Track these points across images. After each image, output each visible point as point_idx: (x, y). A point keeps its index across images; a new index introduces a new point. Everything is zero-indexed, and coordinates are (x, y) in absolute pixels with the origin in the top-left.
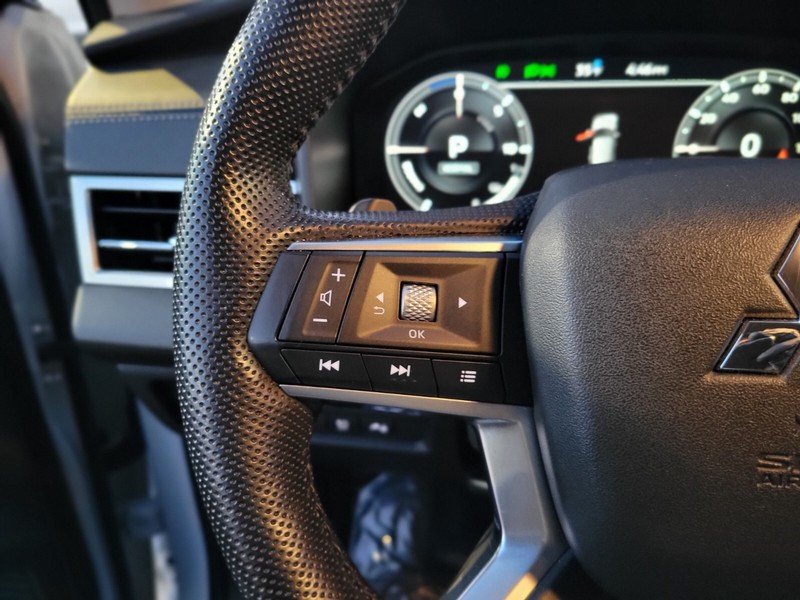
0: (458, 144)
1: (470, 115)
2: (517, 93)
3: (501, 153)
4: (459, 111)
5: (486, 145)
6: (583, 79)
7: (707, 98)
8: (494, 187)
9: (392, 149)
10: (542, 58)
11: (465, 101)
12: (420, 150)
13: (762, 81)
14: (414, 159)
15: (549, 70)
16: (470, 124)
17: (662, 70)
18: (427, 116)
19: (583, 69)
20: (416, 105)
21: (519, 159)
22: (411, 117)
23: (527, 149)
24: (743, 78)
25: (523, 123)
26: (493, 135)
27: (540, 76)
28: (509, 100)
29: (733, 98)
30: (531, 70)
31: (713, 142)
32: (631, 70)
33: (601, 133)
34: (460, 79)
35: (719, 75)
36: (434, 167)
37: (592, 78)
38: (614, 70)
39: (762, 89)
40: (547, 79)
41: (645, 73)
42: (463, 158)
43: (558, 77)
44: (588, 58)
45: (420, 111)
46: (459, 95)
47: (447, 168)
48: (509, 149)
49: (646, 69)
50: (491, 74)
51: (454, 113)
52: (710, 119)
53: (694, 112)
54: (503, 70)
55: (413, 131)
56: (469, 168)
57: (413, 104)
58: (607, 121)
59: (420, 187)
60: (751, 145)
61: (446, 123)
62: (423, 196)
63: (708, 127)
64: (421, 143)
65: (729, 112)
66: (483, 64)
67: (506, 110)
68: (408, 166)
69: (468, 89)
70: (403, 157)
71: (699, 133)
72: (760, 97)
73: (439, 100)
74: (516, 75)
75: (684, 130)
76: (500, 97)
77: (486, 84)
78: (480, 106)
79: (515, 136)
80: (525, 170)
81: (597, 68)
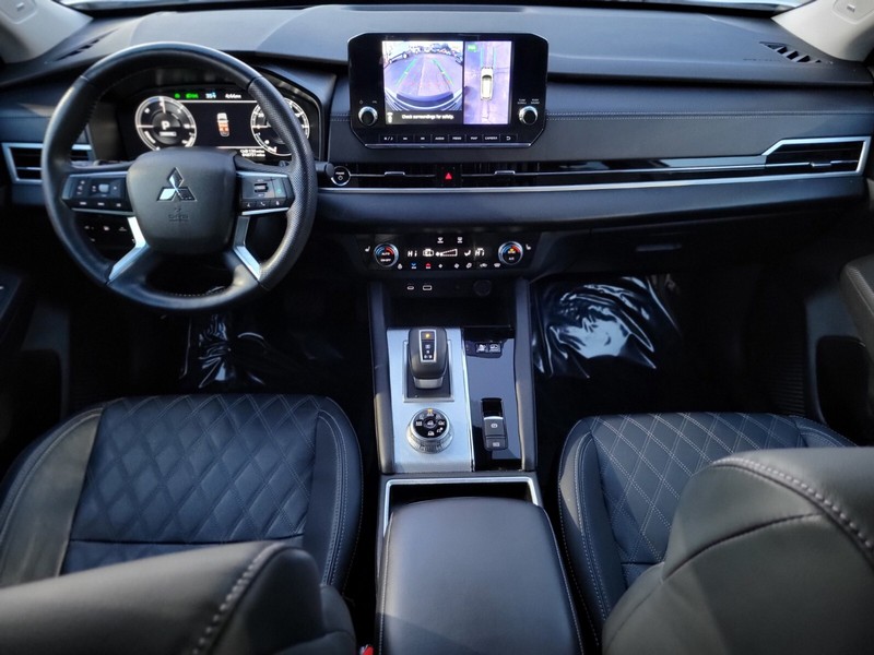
0: (165, 124)
1: (169, 113)
2: (185, 104)
3: (183, 128)
4: (164, 111)
5: (178, 125)
6: (210, 99)
8: (184, 141)
9: (139, 126)
10: (192, 92)
11: (165, 107)
12: (151, 126)
14: (148, 130)
15: (196, 96)
16: (169, 116)
17: (239, 96)
18: (150, 113)
19: (209, 96)
20: (146, 109)
21: (192, 131)
22: (144, 114)
23: (194, 126)
25: (190, 116)
26: (179, 121)
27: (192, 98)
28: (182, 107)
30: (188, 96)
31: (265, 124)
32: (227, 96)
33: (222, 120)
34: (162, 99)
36: (158, 134)
37: (213, 99)
38: (220, 96)
40: (196, 99)
41: (233, 97)
42: (168, 130)
43: (200, 98)
44: (210, 92)
45: (148, 111)
46: (162, 104)
47: (163, 134)
48: (187, 126)
50: (174, 97)
51: (162, 112)
52: (262, 115)
53: (255, 113)
54: (177, 96)
55: (146, 119)
56: (172, 134)
57: (143, 107)
58: (222, 116)
59: (154, 142)
61: (159, 115)
62: (156, 145)
63: (261, 119)
64: (150, 124)
66: (170, 94)
67: (182, 111)
68: (147, 133)
69: (166, 103)
70: (144, 130)
71: (259, 121)
73: (154, 106)
74: (183, 98)
75: (253, 119)
76: (179, 107)
77: (172, 101)
78: (171, 109)
79: (188, 121)
80: (195, 135)
81: (215, 96)
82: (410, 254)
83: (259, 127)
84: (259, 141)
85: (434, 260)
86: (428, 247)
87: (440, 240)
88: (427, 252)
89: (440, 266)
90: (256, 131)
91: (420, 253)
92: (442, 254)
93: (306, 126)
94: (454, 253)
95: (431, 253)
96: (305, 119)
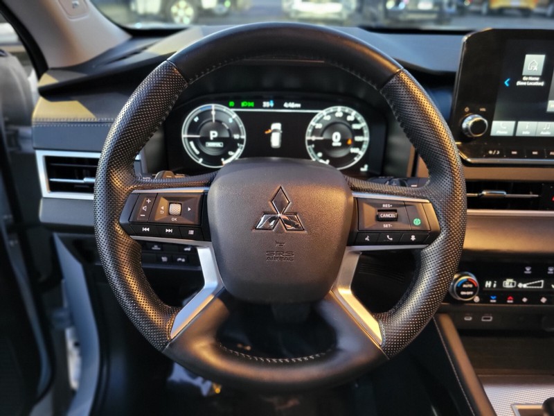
0: (213, 134)
1: (219, 122)
2: (237, 112)
3: (233, 138)
4: (214, 121)
5: (226, 135)
6: (266, 108)
7: (317, 117)
8: (230, 153)
9: (184, 135)
10: (248, 100)
11: (215, 116)
12: (198, 136)
13: (339, 111)
14: (194, 140)
15: (252, 104)
16: (219, 125)
17: (298, 105)
18: (198, 121)
19: (266, 104)
20: (195, 117)
21: (241, 141)
22: (193, 121)
23: (244, 137)
24: (331, 109)
25: (241, 126)
26: (229, 130)
27: (248, 106)
28: (235, 116)
29: (328, 118)
30: (243, 104)
31: (321, 136)
32: (286, 105)
33: (275, 131)
34: (213, 106)
35: (322, 108)
36: (204, 144)
37: (270, 108)
38: (279, 105)
39: (339, 114)
40: (251, 108)
41: (292, 106)
42: (216, 140)
43: (255, 107)
44: (268, 100)
45: (196, 119)
46: (213, 113)
47: (210, 144)
48: (236, 136)
49: (292, 105)
50: (227, 105)
51: (212, 121)
52: (319, 126)
53: (312, 123)
54: (232, 104)
55: (193, 128)
56: (219, 145)
57: (193, 116)
58: (277, 126)
59: (198, 152)
60: (336, 137)
61: (208, 125)
62: (199, 156)
63: (318, 129)
64: (198, 134)
65: (326, 124)
66: (223, 101)
67: (234, 120)
68: (192, 143)
69: (217, 111)
70: (190, 139)
71: (315, 132)
72: (339, 118)
73: (204, 115)
74: (238, 105)
75: (309, 130)
76: (230, 115)
77: (225, 109)
78: (222, 118)
79: (238, 131)
80: (244, 146)
81: (272, 104)
83: (314, 138)
84: (311, 153)
85: (517, 294)
86: (510, 277)
87: (528, 270)
88: (508, 283)
89: (525, 300)
90: (310, 142)
91: (500, 284)
92: (525, 286)
93: (366, 138)
94: (540, 284)
95: (513, 284)
96: (366, 131)
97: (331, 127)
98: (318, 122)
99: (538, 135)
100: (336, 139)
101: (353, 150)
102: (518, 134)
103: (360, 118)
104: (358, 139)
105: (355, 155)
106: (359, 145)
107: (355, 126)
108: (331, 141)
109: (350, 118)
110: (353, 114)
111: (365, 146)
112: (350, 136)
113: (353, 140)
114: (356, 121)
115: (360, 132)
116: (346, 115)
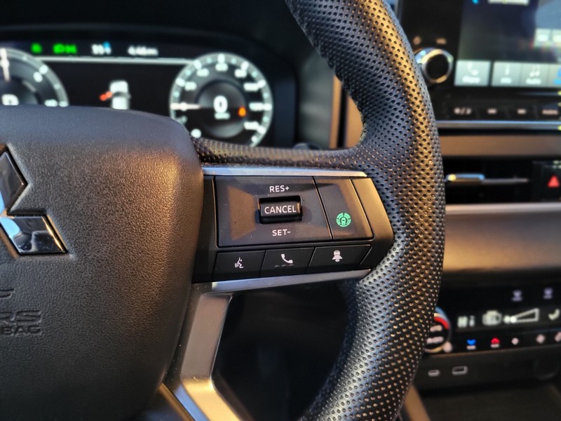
0: (10, 100)
1: (17, 80)
2: (50, 64)
4: (7, 76)
6: (99, 56)
7: (187, 72)
10: (66, 39)
11: (11, 69)
13: (222, 61)
15: (72, 49)
16: (17, 86)
17: (153, 52)
19: (97, 49)
23: (64, 103)
24: (209, 59)
25: (58, 86)
26: (36, 94)
27: (66, 53)
28: (44, 69)
29: (204, 73)
30: (58, 48)
31: (196, 101)
32: (132, 51)
33: (118, 94)
34: (4, 53)
35: (193, 56)
37: (105, 55)
38: (119, 51)
39: (222, 67)
40: (72, 55)
41: (142, 54)
43: (80, 54)
44: (100, 41)
46: (5, 64)
48: (51, 104)
49: (142, 51)
50: (29, 51)
51: (4, 78)
52: (191, 86)
53: (180, 82)
54: (36, 48)
58: (120, 86)
60: (221, 104)
63: (190, 92)
65: (202, 83)
67: (44, 76)
69: (12, 60)
71: (185, 96)
72: (222, 73)
74: (47, 51)
75: (175, 94)
76: (38, 67)
77: (25, 57)
78: (22, 72)
79: (53, 95)
81: (108, 50)
82: (462, 322)
83: (184, 107)
85: (503, 332)
86: (492, 308)
87: (517, 296)
88: (491, 318)
89: (515, 341)
90: (179, 113)
91: (479, 321)
92: (514, 319)
93: (266, 106)
94: (532, 316)
95: (497, 318)
96: (267, 95)
97: (211, 87)
98: (189, 79)
99: (522, 84)
100: (221, 107)
101: (249, 125)
102: (495, 83)
103: (255, 73)
104: (255, 107)
105: (253, 132)
106: (257, 116)
107: (249, 87)
108: (212, 111)
109: (240, 73)
110: (244, 68)
111: (267, 119)
112: (242, 101)
113: (247, 109)
114: (249, 79)
115: (257, 96)
116: (232, 68)
